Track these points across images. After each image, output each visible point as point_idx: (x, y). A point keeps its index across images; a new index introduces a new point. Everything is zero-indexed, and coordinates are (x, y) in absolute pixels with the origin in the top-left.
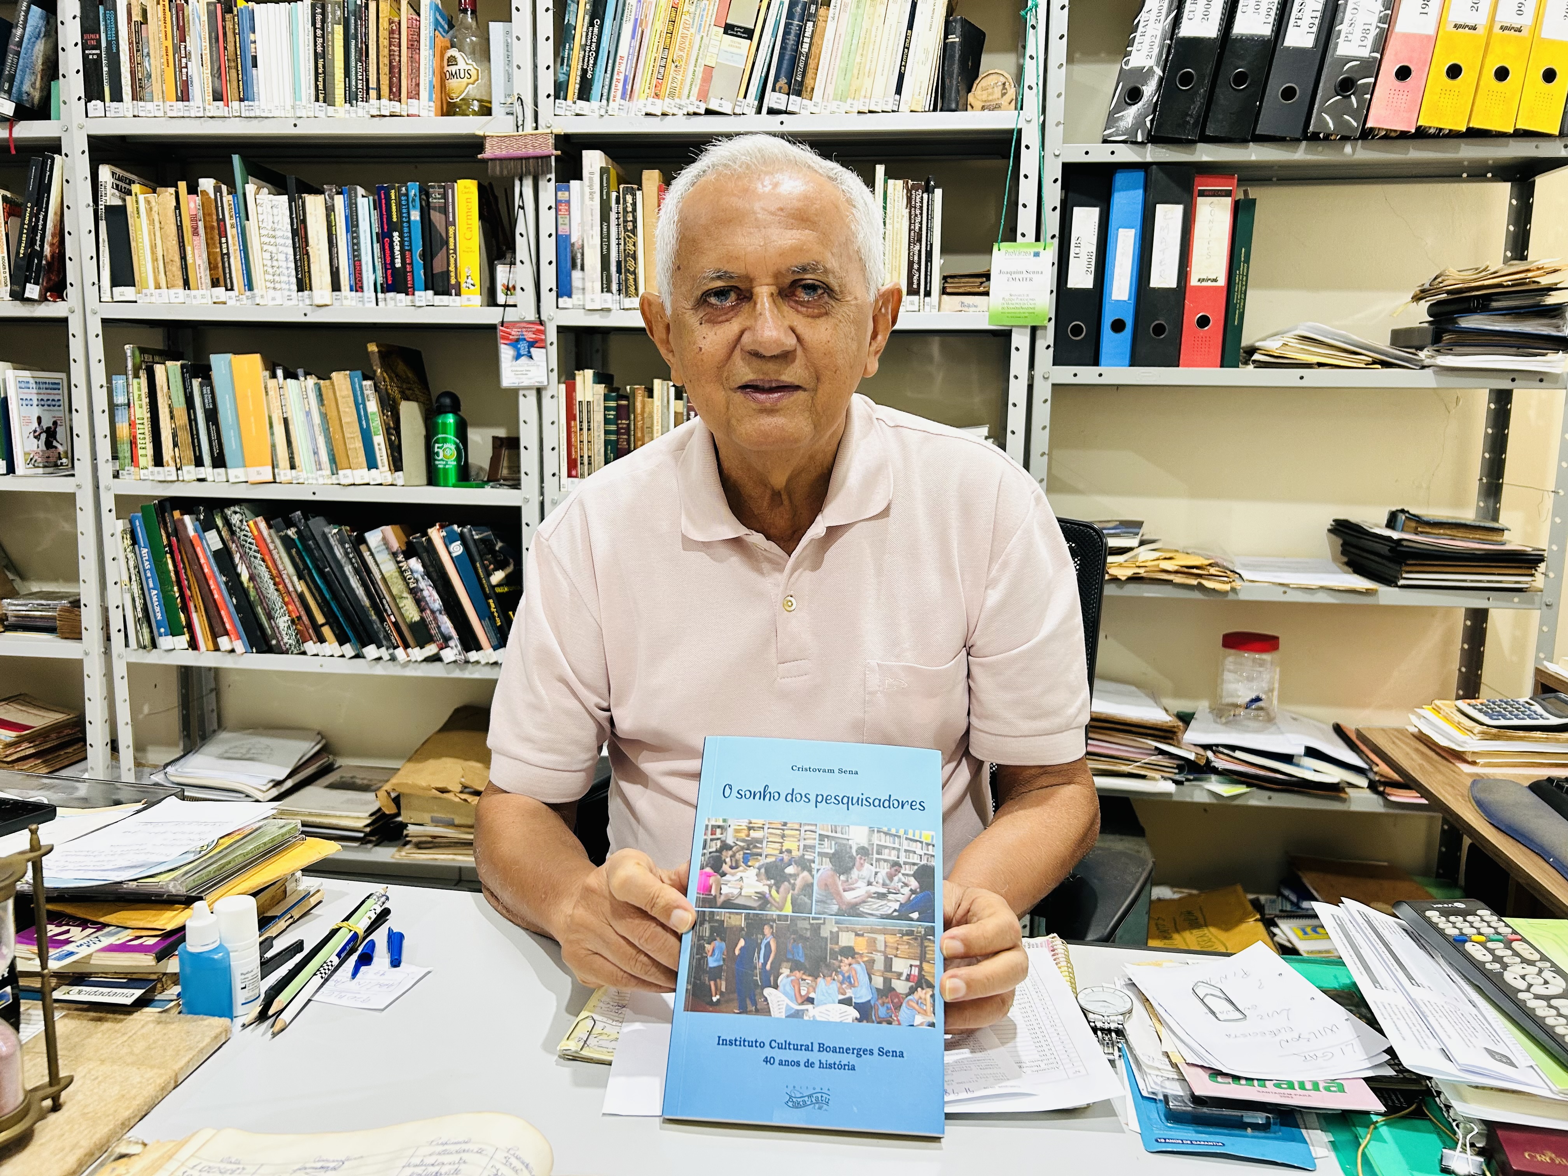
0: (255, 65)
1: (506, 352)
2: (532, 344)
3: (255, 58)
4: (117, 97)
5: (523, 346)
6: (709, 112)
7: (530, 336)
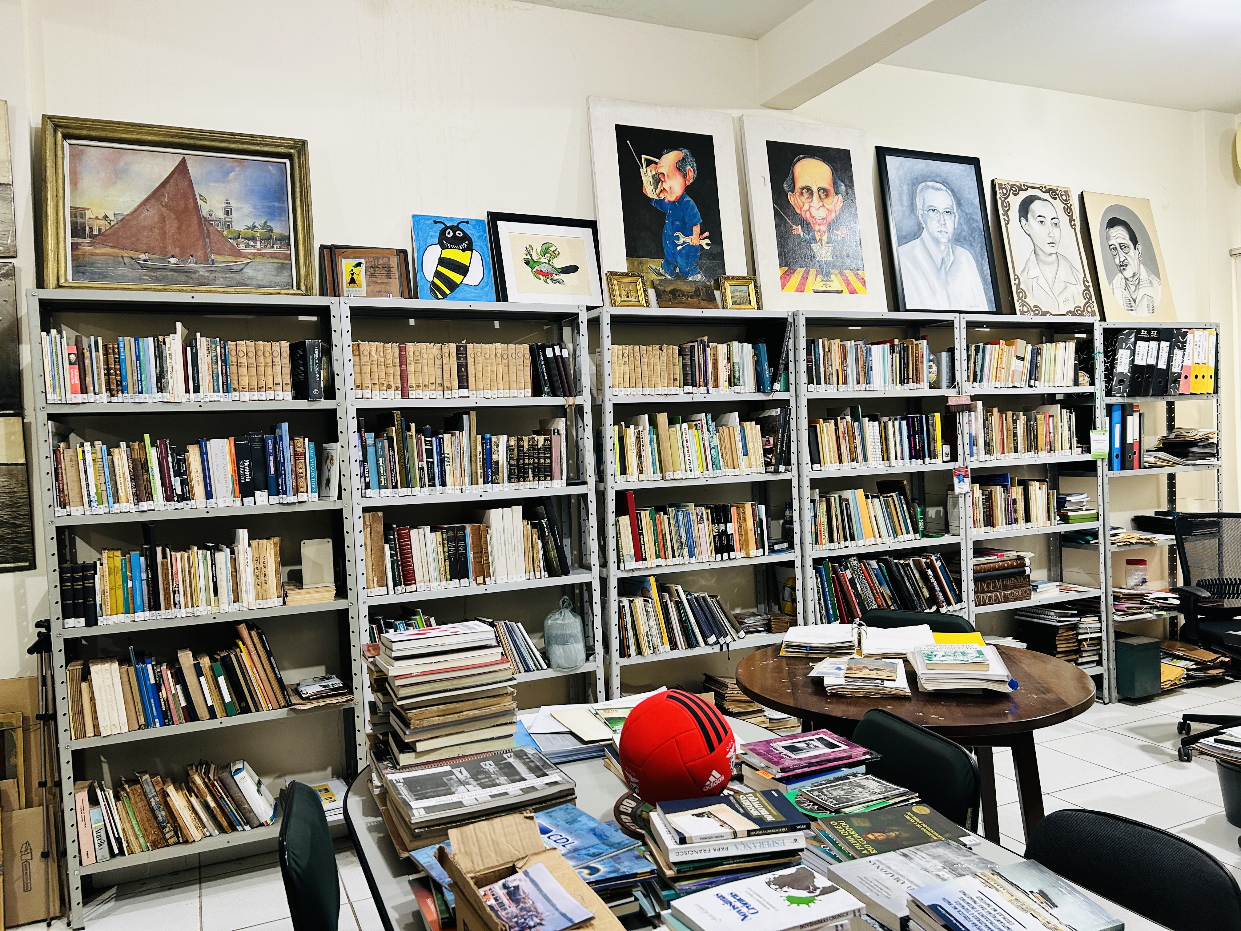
0: (872, 370)
1: (956, 480)
2: (964, 476)
3: (871, 367)
4: (819, 383)
5: (961, 477)
6: (1014, 387)
7: (963, 473)
